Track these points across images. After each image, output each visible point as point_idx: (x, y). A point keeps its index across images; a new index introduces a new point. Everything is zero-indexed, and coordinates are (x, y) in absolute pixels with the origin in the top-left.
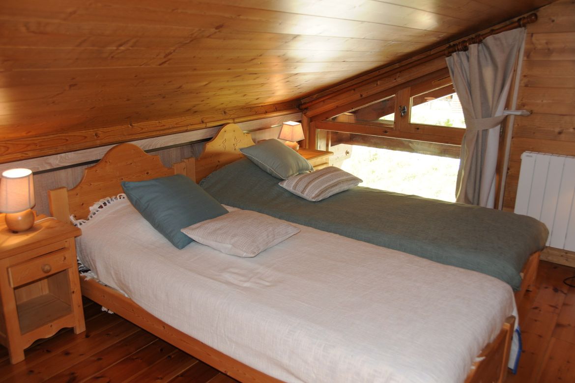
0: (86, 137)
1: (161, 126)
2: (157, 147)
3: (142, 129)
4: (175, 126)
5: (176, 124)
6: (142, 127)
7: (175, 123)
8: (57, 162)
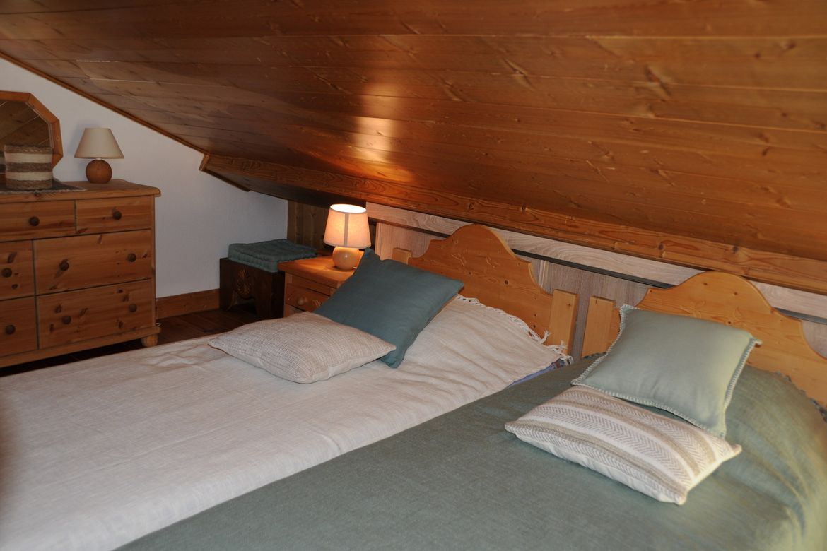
0: (458, 204)
1: (571, 226)
2: (558, 258)
3: (537, 219)
4: (597, 234)
5: (600, 232)
6: (537, 216)
7: (600, 229)
8: (424, 223)
